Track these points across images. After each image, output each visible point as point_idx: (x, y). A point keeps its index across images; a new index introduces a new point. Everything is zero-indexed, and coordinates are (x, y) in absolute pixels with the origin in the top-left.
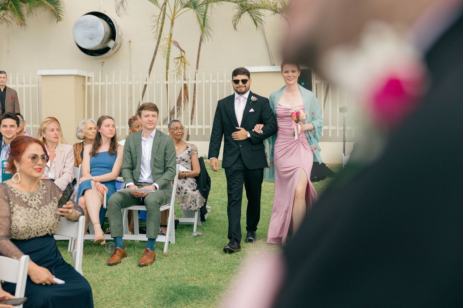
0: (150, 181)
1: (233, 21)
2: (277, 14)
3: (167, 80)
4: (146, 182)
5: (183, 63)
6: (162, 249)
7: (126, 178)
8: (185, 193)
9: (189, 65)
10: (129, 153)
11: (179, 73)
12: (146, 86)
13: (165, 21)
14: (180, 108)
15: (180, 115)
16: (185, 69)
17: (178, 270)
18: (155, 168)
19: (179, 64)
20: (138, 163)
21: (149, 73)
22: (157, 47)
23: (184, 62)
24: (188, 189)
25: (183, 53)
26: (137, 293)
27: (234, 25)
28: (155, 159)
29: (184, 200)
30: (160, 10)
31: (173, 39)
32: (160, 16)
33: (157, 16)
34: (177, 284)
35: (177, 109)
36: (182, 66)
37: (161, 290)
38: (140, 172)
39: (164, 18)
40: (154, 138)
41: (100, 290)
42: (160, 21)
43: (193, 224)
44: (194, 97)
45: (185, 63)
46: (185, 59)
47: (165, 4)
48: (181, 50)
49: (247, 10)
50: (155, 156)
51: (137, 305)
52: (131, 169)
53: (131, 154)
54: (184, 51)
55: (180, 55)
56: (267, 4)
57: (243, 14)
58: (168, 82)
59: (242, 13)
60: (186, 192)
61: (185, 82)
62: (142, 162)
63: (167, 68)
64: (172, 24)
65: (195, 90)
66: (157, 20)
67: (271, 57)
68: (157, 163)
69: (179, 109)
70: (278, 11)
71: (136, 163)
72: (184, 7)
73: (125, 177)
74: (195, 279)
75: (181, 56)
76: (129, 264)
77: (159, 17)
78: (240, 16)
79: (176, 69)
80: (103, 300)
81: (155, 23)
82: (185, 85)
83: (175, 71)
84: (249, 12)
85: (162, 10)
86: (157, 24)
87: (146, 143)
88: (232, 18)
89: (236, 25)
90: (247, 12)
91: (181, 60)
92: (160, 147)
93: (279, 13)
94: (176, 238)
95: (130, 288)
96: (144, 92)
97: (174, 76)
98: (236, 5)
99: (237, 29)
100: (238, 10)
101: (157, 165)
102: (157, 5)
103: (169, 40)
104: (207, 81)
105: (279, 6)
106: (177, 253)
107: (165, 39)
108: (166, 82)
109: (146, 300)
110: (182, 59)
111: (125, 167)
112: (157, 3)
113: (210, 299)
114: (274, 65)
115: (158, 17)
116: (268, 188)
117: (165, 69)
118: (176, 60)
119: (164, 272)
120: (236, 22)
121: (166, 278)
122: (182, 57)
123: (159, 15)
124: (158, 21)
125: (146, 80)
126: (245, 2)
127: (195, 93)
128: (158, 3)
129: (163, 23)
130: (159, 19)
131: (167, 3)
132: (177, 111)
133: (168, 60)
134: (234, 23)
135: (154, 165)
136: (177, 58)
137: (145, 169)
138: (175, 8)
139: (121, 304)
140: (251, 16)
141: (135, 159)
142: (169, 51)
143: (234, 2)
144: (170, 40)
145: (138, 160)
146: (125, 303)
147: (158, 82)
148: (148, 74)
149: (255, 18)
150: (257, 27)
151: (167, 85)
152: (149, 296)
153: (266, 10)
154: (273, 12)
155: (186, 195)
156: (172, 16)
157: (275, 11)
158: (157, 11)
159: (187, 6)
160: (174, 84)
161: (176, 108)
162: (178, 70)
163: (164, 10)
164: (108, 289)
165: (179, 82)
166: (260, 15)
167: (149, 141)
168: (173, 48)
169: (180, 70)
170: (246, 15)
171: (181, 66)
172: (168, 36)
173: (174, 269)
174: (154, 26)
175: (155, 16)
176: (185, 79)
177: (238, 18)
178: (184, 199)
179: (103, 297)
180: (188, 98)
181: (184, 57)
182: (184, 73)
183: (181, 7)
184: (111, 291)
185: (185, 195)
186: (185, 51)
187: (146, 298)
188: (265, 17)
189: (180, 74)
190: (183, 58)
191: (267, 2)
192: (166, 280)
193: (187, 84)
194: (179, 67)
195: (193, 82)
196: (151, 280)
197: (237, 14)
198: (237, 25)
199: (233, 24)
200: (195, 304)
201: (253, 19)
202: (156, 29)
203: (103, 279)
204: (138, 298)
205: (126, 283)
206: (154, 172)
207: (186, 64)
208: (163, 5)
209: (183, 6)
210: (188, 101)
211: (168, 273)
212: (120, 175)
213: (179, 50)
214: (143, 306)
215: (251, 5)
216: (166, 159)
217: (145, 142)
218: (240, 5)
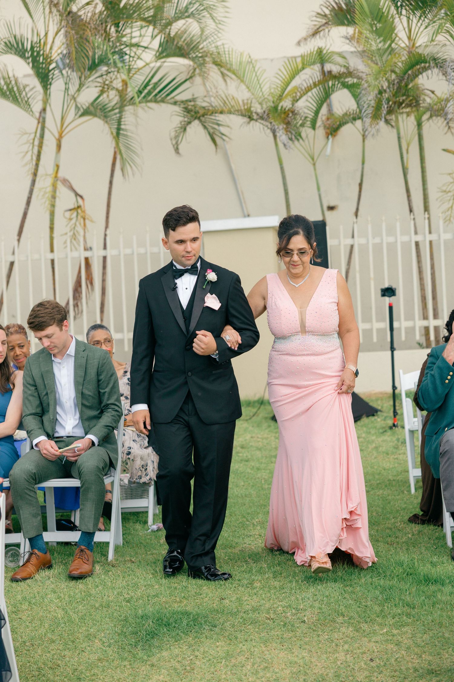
0: (79, 432)
1: (171, 139)
2: (252, 122)
3: (52, 251)
4: (71, 435)
5: (82, 220)
6: (106, 555)
7: (31, 431)
8: (129, 453)
9: (92, 221)
10: (33, 388)
11: (74, 237)
12: (12, 264)
13: (45, 142)
14: (79, 304)
15: (79, 315)
16: (84, 230)
17: (144, 588)
18: (84, 409)
19: (74, 221)
20: (52, 403)
21: (19, 240)
22: (31, 192)
23: (82, 217)
24: (133, 445)
25: (79, 199)
26: (84, 629)
27: (175, 146)
28: (82, 393)
29: (127, 466)
30: (36, 122)
31: (61, 174)
32: (36, 133)
33: (30, 134)
34: (150, 609)
35: (74, 307)
36: (80, 224)
37: (126, 620)
38: (57, 419)
39: (42, 136)
40: (75, 356)
41: (17, 628)
42: (37, 142)
43: (146, 510)
44: (104, 281)
45: (84, 219)
46: (84, 212)
47: (44, 110)
48: (77, 194)
49: (199, 119)
50: (81, 387)
51: (89, 648)
52: (40, 415)
53: (36, 389)
54: (81, 197)
55: (74, 204)
56: (232, 104)
57: (190, 126)
58: (56, 256)
59: (189, 123)
60: (130, 450)
61: (88, 254)
62: (58, 402)
63: (52, 229)
64: (59, 147)
65: (104, 267)
66: (31, 141)
67: (243, 201)
68: (87, 400)
69: (76, 305)
70: (255, 117)
71: (48, 404)
72: (83, 115)
73: (30, 429)
74: (178, 600)
75: (76, 206)
76: (52, 583)
77: (35, 136)
78: (185, 129)
79: (68, 229)
80: (27, 644)
81: (26, 147)
82: (87, 259)
83: (66, 234)
84: (201, 121)
85: (39, 122)
86: (31, 147)
87: (61, 368)
88: (170, 134)
89: (178, 146)
90: (197, 122)
91: (78, 213)
92: (89, 371)
93: (256, 120)
94: (123, 535)
95: (70, 621)
96: (9, 276)
97: (65, 242)
98: (177, 109)
99: (181, 151)
100: (181, 119)
101: (87, 404)
102: (31, 113)
103: (53, 176)
104: (128, 251)
105: (257, 108)
106: (133, 560)
107: (47, 175)
108: (50, 256)
109: (104, 639)
110: (79, 211)
111: (28, 413)
112: (31, 110)
113: (216, 629)
114: (249, 216)
115: (32, 136)
116: (259, 442)
117: (48, 230)
118: (68, 214)
119: (121, 592)
120: (178, 140)
121: (128, 601)
122: (79, 207)
123: (34, 130)
124: (33, 143)
125: (13, 253)
126: (192, 103)
127: (104, 274)
128: (33, 109)
129: (40, 146)
130: (34, 139)
131: (48, 109)
132: (74, 310)
133: (52, 214)
134: (174, 142)
135: (82, 404)
136: (70, 210)
137: (66, 414)
138: (62, 118)
139: (60, 648)
140: (205, 127)
141: (45, 397)
142: (54, 197)
143: (171, 104)
144: (56, 177)
145: (51, 397)
146: (68, 646)
147: (36, 256)
148: (16, 243)
149: (211, 131)
150: (216, 148)
151: (53, 261)
152: (108, 632)
153: (232, 117)
154: (246, 120)
155: (129, 456)
156: (59, 133)
157: (249, 117)
158: (31, 124)
159: (86, 113)
160: (67, 257)
161: (71, 303)
162: (72, 233)
163: (42, 121)
164: (30, 625)
165: (75, 254)
166: (219, 125)
167: (66, 364)
168: (62, 191)
169: (77, 231)
170: (196, 127)
171: (78, 224)
172: (51, 170)
173: (136, 586)
174: (27, 152)
175: (26, 133)
176: (86, 249)
177: (181, 132)
178: (127, 464)
179: (25, 638)
180: (92, 283)
181: (82, 207)
182: (84, 237)
183: (76, 115)
184: (37, 628)
185: (127, 457)
186: (84, 197)
187: (103, 635)
188: (231, 128)
189: (75, 239)
190: (81, 210)
191: (233, 101)
192: (129, 604)
193: (91, 257)
194: (73, 226)
195: (102, 253)
196: (101, 605)
197: (179, 125)
198: (180, 147)
199: (172, 144)
200: (191, 639)
201: (209, 133)
202: (30, 158)
203: (14, 610)
204: (89, 637)
205: (60, 614)
206: (85, 417)
207: (87, 221)
208: (40, 113)
209: (80, 113)
210: (93, 289)
211: (128, 594)
212: (21, 426)
213: (72, 195)
214: (100, 648)
215: (204, 108)
216: (101, 391)
217: (58, 365)
218: (184, 108)
